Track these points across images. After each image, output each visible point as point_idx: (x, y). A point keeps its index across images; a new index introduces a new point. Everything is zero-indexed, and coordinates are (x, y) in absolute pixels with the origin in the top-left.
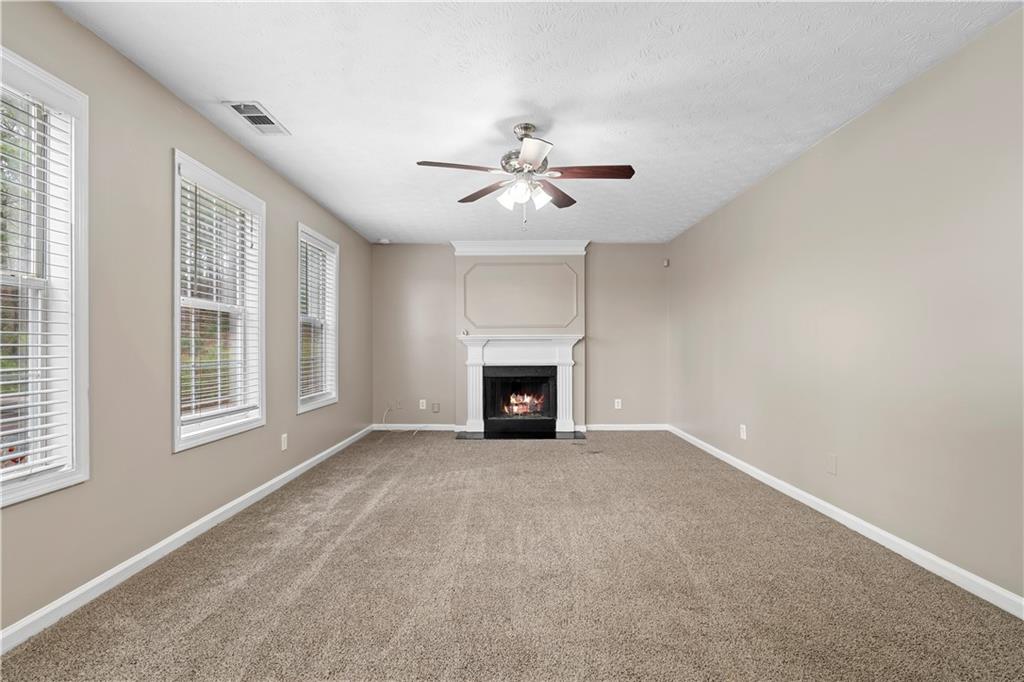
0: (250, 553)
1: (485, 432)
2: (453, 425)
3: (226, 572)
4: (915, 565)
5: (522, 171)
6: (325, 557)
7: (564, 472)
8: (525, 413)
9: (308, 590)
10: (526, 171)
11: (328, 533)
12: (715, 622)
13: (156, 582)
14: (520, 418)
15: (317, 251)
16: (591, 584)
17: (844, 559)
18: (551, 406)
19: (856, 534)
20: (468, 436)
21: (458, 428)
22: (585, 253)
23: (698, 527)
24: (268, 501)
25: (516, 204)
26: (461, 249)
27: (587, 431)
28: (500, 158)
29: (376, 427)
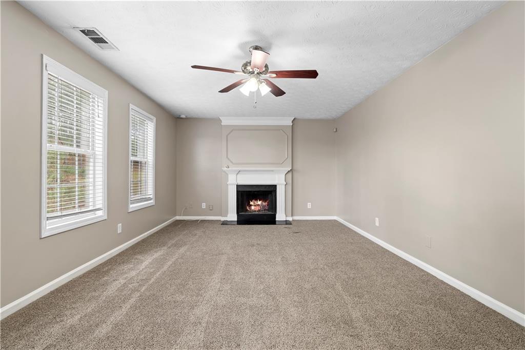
0: (87, 299)
1: (237, 221)
2: (220, 217)
3: (68, 313)
4: (479, 303)
5: (254, 73)
6: (132, 301)
7: (279, 244)
8: (259, 211)
9: (116, 325)
10: (256, 73)
11: (138, 284)
12: (366, 345)
13: (22, 321)
14: (257, 213)
15: (142, 120)
16: (290, 318)
17: (438, 299)
18: (273, 206)
19: (442, 282)
20: (228, 223)
21: (223, 219)
22: (292, 124)
23: (354, 279)
24: (107, 263)
25: (250, 92)
26: (225, 122)
27: (293, 220)
28: (241, 66)
29: (178, 218)
